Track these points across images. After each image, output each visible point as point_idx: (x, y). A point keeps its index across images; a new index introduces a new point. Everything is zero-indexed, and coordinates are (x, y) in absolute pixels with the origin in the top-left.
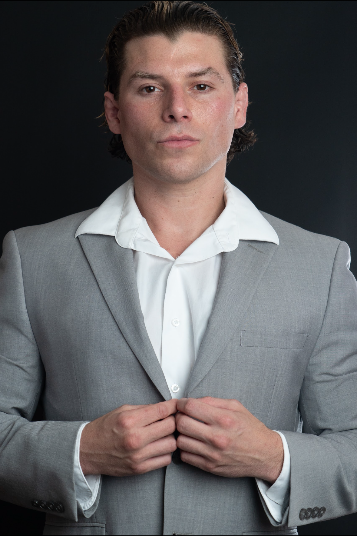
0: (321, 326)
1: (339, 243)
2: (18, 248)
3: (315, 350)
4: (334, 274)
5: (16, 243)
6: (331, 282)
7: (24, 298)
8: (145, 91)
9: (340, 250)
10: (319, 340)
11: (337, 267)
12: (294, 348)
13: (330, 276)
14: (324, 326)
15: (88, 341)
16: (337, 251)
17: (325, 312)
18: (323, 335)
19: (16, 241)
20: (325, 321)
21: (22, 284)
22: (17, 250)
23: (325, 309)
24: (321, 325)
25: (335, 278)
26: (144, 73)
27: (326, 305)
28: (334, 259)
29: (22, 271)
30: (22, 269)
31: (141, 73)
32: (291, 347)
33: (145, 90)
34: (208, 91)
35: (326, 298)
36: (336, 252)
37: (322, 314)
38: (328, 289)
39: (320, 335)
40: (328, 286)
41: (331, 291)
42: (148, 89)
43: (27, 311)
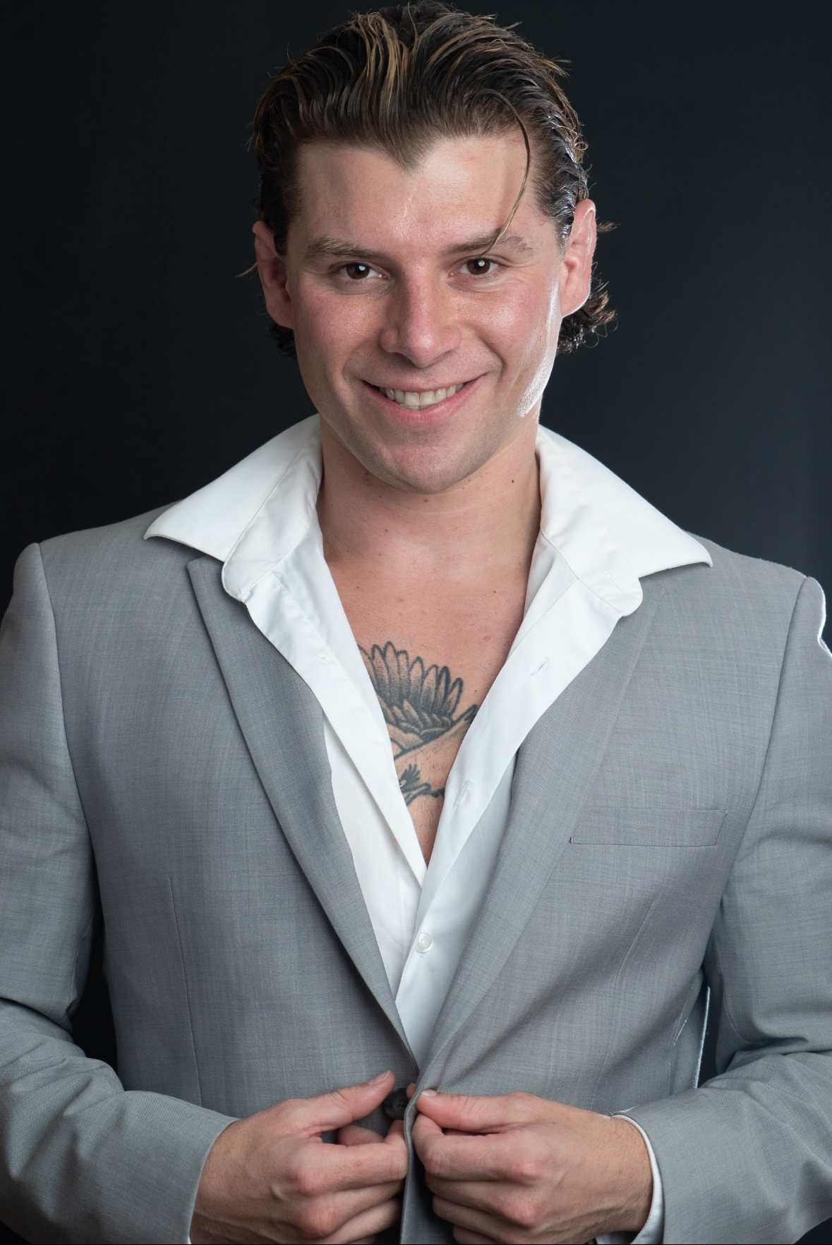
0: (757, 789)
1: (800, 585)
2: (48, 594)
3: (745, 844)
4: (790, 663)
5: (45, 580)
6: (780, 683)
7: (62, 714)
8: (346, 275)
9: (804, 602)
10: (752, 821)
11: (796, 646)
12: (693, 845)
13: (781, 667)
14: (764, 787)
15: (207, 832)
16: (796, 603)
17: (766, 755)
18: (762, 809)
19: (43, 574)
20: (766, 775)
21: (58, 683)
22: (47, 599)
23: (766, 748)
24: (758, 785)
25: (790, 672)
26: (340, 244)
27: (767, 738)
28: (788, 626)
29: (58, 650)
30: (58, 645)
31: (333, 243)
32: (685, 844)
33: (344, 271)
34: (495, 275)
35: (769, 722)
36: (793, 609)
37: (759, 759)
38: (774, 699)
39: (755, 809)
40: (775, 692)
41: (782, 704)
42: (353, 270)
43: (68, 746)
